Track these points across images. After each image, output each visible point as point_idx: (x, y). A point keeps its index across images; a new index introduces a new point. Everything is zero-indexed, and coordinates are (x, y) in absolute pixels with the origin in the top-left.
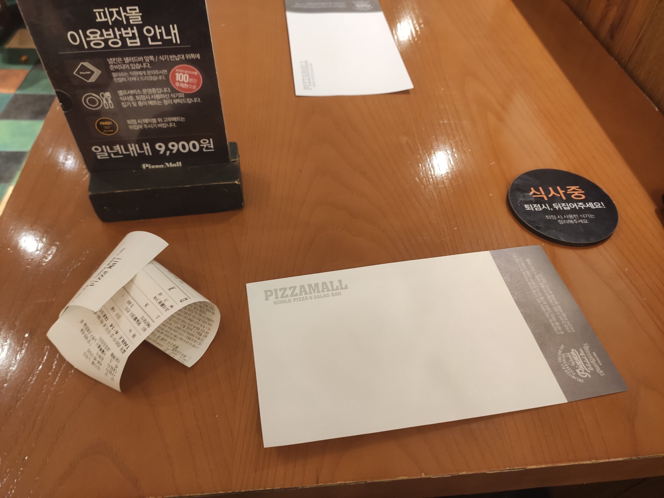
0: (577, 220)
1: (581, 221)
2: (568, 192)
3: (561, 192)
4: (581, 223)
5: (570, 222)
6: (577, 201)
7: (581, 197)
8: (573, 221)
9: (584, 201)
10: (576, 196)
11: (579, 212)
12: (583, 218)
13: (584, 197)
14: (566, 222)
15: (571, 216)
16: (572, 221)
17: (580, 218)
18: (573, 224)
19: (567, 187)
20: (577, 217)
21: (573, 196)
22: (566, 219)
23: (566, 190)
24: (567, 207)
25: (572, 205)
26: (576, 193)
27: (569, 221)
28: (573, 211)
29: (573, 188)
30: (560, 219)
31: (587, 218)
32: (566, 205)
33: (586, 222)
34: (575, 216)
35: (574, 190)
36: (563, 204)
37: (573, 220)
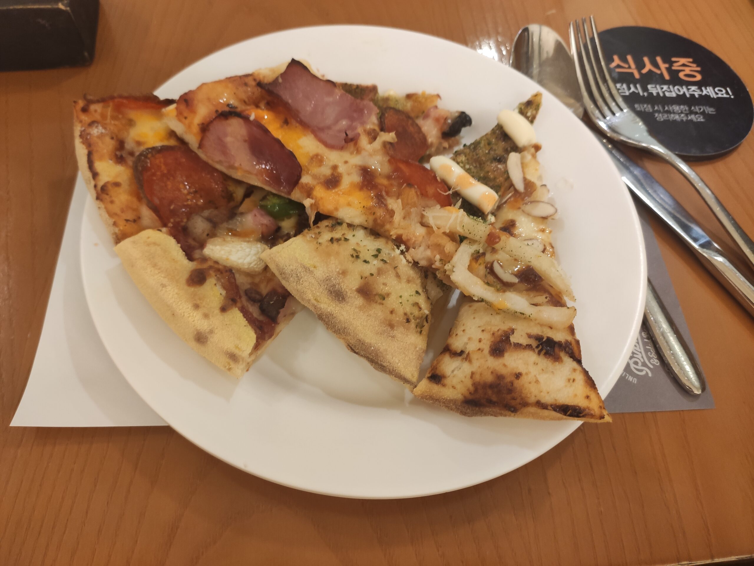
0: (687, 115)
1: (692, 117)
2: (673, 68)
3: (663, 66)
4: (691, 121)
5: (675, 119)
6: (688, 84)
7: (694, 76)
8: (680, 116)
9: (700, 85)
10: (687, 75)
11: (691, 101)
12: (696, 113)
13: (699, 77)
14: (668, 117)
15: (676, 108)
16: (677, 117)
17: (691, 112)
18: (678, 122)
19: (674, 59)
20: (686, 110)
21: (681, 75)
22: (668, 112)
23: (671, 63)
24: (671, 91)
25: (679, 90)
26: (687, 71)
27: (672, 115)
28: (681, 99)
29: (683, 61)
30: (659, 112)
31: (703, 113)
32: (669, 88)
33: (701, 119)
34: (683, 109)
35: (684, 65)
36: (665, 87)
37: (679, 114)
